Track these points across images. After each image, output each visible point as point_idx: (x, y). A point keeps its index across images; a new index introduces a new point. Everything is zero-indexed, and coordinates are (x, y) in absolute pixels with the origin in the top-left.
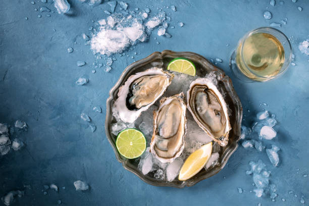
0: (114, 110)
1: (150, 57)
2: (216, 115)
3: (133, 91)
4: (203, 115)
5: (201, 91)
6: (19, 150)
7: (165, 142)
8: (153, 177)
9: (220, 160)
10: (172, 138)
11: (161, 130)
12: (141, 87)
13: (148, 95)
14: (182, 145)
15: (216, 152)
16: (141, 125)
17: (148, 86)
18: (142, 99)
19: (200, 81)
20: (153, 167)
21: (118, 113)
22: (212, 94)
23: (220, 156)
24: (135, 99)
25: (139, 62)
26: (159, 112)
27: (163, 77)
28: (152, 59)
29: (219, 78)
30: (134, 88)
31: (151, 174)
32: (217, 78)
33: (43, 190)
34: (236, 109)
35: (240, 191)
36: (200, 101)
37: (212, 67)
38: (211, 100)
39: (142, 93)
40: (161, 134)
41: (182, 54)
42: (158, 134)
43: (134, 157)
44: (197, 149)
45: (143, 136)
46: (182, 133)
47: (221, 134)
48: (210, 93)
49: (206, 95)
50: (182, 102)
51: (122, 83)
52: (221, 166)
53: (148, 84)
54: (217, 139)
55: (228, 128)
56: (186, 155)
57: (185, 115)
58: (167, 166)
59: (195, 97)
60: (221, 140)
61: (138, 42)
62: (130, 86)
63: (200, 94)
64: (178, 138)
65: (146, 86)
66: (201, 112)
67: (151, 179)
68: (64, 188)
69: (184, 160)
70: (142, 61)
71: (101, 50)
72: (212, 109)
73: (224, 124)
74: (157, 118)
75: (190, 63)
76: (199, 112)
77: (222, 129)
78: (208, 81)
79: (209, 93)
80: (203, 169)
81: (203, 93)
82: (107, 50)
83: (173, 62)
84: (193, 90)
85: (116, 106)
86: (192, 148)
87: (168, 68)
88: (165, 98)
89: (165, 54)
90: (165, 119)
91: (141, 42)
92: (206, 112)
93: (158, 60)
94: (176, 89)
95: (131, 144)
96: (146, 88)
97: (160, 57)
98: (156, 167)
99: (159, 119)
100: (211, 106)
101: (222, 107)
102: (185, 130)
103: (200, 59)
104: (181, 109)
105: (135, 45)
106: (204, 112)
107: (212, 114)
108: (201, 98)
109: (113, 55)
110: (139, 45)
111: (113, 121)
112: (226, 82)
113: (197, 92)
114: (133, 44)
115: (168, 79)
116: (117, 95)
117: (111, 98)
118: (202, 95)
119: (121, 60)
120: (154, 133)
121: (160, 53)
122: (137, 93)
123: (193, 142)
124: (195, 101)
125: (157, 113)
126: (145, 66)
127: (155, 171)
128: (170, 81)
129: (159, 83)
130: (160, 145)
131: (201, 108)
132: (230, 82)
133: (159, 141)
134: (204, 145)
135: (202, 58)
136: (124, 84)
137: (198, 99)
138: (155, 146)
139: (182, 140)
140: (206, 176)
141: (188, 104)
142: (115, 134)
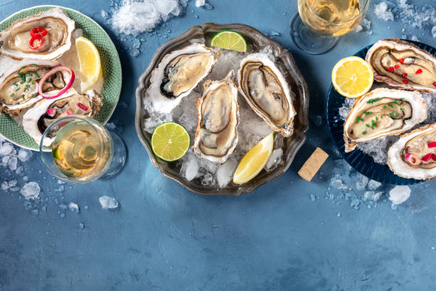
0: (146, 102)
1: (188, 33)
2: (276, 99)
3: (169, 75)
4: (260, 100)
5: (255, 69)
6: (27, 162)
7: (214, 137)
8: (200, 184)
9: (284, 158)
10: (222, 132)
11: (207, 121)
12: (179, 69)
13: (188, 79)
14: (235, 138)
15: (278, 148)
16: (181, 118)
17: (188, 68)
18: (181, 84)
19: (253, 57)
20: (200, 171)
21: (152, 104)
22: (269, 73)
23: (284, 152)
24: (172, 86)
25: (174, 40)
26: (204, 99)
27: (207, 55)
28: (190, 35)
29: (277, 54)
30: (170, 71)
31: (197, 181)
32: (273, 53)
33: (59, 212)
34: (300, 90)
35: (313, 199)
36: (255, 82)
37: (266, 40)
38: (269, 81)
39: (181, 77)
40: (207, 127)
41: (229, 27)
42: (203, 127)
43: (175, 159)
44: (254, 145)
45: (186, 132)
46: (234, 123)
47: (284, 121)
48: (267, 71)
49: (261, 74)
50: (232, 85)
51: (156, 66)
52: (285, 165)
53: (187, 65)
54: (280, 128)
55: (292, 114)
56: (240, 154)
57: (236, 100)
58: (217, 169)
59: (248, 79)
60: (284, 127)
61: (172, 17)
62: (165, 70)
63: (253, 73)
64: (229, 131)
65: (184, 68)
66: (257, 96)
67: (198, 186)
68: (86, 207)
69: (239, 161)
70: (178, 38)
71: (126, 29)
72: (270, 92)
73: (286, 110)
74: (202, 107)
75: (239, 35)
76: (254, 96)
77: (284, 116)
78: (262, 58)
79: (265, 72)
80: (263, 171)
81: (258, 72)
82: (133, 29)
83: (218, 36)
84: (245, 68)
85: (148, 95)
86: (248, 144)
87: (212, 44)
88: (209, 81)
89: (207, 28)
90: (212, 107)
91: (175, 17)
92: (263, 96)
93: (198, 36)
94: (223, 71)
95: (170, 142)
96: (186, 70)
97: (200, 32)
98: (203, 171)
99: (204, 107)
100: (268, 89)
101: (282, 89)
102: (237, 119)
103: (252, 31)
104: (231, 93)
105: (168, 21)
106: (260, 96)
107: (270, 98)
108: (255, 78)
109: (141, 34)
110: (173, 21)
111: (146, 116)
112: (285, 57)
113: (251, 71)
114: (165, 20)
115: (212, 57)
116: (149, 81)
117: (141, 86)
118: (257, 74)
119: (150, 41)
120: (199, 127)
121: (201, 27)
122: (174, 77)
123: (248, 135)
124: (248, 83)
125: (201, 100)
126: (182, 44)
127: (203, 177)
128: (215, 58)
129: (201, 63)
130: (207, 141)
131: (255, 91)
132: (290, 57)
133: (206, 135)
134: (262, 139)
135: (253, 29)
136: (158, 67)
137: (251, 80)
138: (201, 143)
139: (235, 132)
140: (268, 179)
141: (240, 87)
142: (149, 132)
